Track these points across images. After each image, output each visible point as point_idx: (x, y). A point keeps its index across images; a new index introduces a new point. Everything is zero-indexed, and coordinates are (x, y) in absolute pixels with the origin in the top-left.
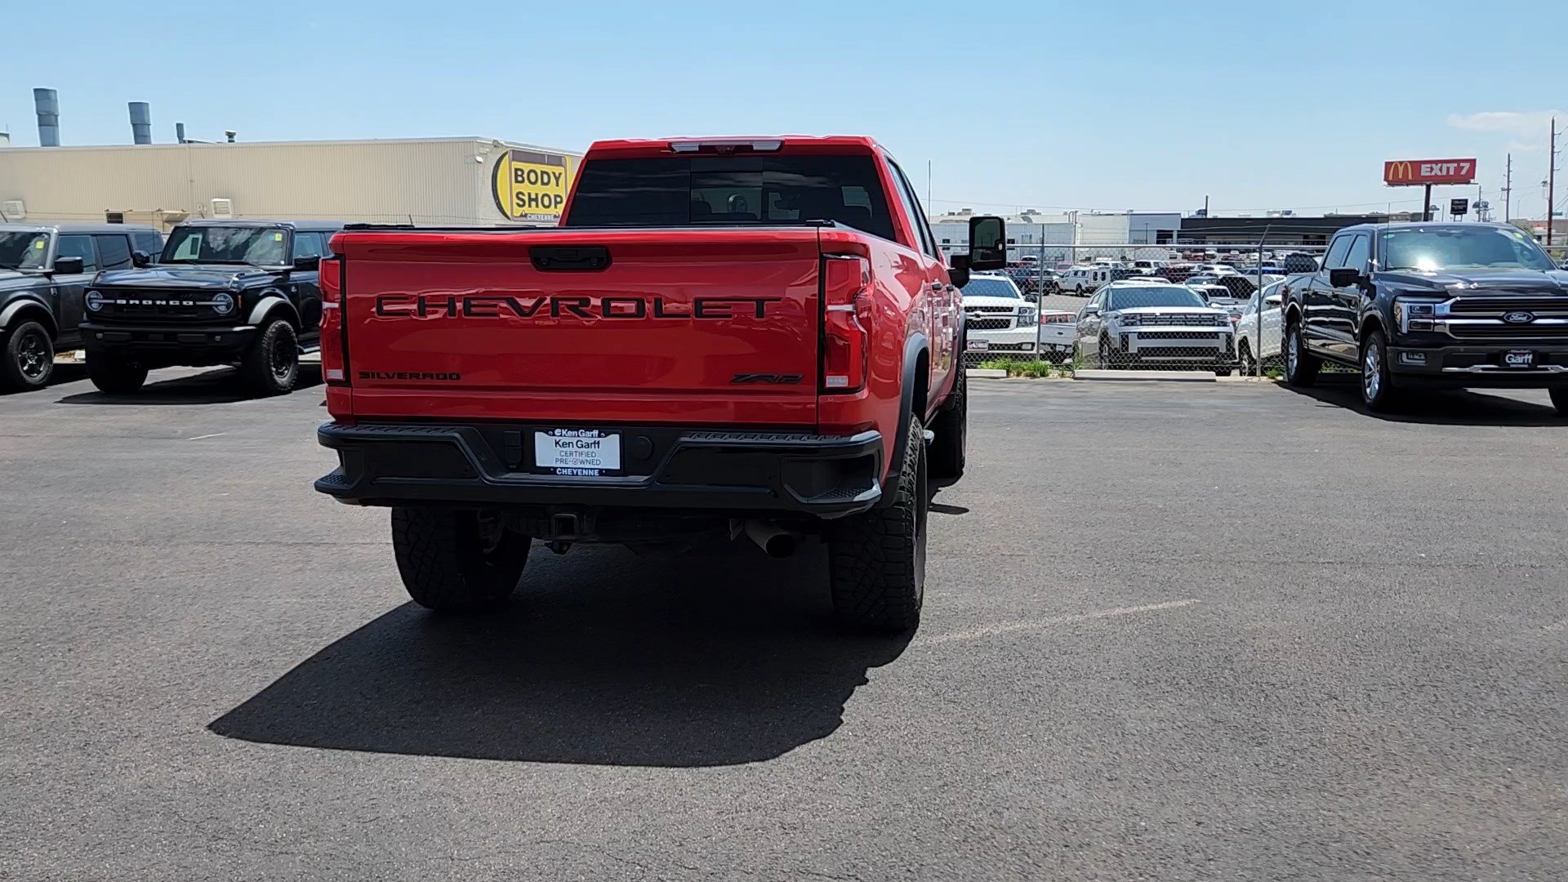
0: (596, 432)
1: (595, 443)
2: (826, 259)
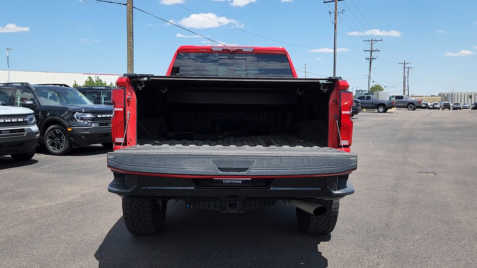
2: (341, 92)
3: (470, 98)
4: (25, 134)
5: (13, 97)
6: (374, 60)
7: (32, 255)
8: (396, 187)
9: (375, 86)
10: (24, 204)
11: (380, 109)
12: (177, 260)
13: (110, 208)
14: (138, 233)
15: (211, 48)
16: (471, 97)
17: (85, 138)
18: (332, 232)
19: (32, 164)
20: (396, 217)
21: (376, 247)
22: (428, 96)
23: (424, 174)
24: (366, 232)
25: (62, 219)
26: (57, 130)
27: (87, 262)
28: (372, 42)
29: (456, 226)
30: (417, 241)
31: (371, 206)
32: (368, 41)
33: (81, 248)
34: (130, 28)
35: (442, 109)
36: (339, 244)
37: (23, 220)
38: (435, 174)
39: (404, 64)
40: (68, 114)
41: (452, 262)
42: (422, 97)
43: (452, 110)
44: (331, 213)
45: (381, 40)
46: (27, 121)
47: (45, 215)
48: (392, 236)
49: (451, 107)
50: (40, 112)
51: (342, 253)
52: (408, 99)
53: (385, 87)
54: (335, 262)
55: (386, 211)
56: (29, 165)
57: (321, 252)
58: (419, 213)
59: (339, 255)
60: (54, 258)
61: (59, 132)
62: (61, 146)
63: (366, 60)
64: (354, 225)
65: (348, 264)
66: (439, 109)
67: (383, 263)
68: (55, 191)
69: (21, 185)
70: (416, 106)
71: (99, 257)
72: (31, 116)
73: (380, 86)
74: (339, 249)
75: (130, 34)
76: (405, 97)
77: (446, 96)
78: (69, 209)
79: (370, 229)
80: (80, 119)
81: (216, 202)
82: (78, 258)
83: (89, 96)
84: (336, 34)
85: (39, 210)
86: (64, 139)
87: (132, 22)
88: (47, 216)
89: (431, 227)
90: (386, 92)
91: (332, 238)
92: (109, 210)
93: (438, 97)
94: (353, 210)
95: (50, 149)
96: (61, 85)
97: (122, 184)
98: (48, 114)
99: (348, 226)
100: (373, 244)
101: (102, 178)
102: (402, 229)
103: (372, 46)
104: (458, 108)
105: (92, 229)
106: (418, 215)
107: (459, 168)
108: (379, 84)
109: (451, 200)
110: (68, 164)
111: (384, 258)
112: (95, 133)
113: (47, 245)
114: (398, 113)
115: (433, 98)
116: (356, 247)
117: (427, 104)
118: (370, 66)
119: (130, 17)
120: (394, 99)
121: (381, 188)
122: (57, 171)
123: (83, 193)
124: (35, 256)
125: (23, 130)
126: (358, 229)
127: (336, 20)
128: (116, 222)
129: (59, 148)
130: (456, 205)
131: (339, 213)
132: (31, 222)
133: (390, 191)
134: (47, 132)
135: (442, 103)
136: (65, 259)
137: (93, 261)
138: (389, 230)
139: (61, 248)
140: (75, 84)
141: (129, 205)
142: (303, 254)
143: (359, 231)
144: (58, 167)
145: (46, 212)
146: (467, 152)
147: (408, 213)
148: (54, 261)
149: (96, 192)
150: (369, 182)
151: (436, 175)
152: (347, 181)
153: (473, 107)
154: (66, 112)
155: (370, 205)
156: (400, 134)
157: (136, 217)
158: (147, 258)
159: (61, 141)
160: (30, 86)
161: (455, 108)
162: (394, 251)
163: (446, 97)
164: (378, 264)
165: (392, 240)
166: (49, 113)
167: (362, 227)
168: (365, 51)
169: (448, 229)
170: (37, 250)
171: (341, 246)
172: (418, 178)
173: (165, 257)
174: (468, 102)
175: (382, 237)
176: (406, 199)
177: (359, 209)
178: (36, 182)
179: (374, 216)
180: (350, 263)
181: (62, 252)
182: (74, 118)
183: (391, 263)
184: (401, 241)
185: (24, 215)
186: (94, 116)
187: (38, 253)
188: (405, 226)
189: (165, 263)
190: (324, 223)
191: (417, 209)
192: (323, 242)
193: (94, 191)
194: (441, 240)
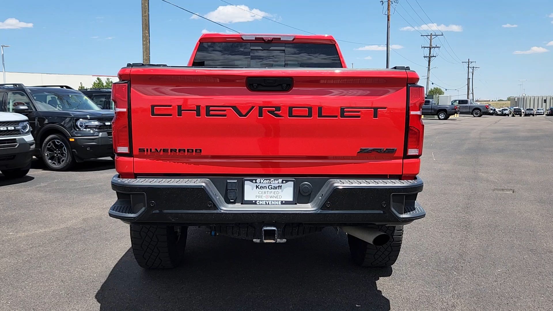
0: (280, 180)
1: (279, 187)
2: (410, 87)
3: (544, 103)
4: (16, 145)
5: (4, 101)
6: (434, 58)
7: (16, 297)
8: (467, 207)
9: (434, 89)
10: (12, 231)
11: (441, 115)
12: (199, 302)
13: (118, 235)
14: (150, 267)
15: (241, 37)
16: (545, 101)
17: (90, 150)
18: (394, 265)
19: (26, 182)
20: (472, 246)
21: (450, 283)
22: (495, 101)
23: (500, 192)
24: (436, 264)
25: (57, 250)
26: (57, 140)
27: (85, 305)
28: (431, 37)
29: (547, 256)
30: (500, 275)
31: (439, 232)
32: (427, 36)
33: (79, 287)
34: (145, 19)
35: (512, 115)
36: (403, 280)
37: (9, 251)
38: (513, 191)
39: (468, 63)
40: (70, 121)
41: (548, 303)
42: (489, 102)
43: (524, 116)
44: (393, 241)
45: (441, 34)
46: (19, 130)
47: (37, 245)
48: (468, 270)
49: (522, 114)
50: (36, 120)
51: (407, 291)
52: (473, 104)
53: (446, 90)
54: (399, 304)
55: (459, 238)
56: (23, 183)
57: (381, 290)
58: (499, 239)
59: (404, 295)
60: (44, 300)
61: (59, 143)
62: (62, 160)
63: (424, 58)
64: (420, 255)
65: (416, 307)
66: (508, 116)
67: (460, 304)
68: (51, 214)
69: (10, 207)
70: (482, 113)
71: (101, 298)
72: (25, 123)
73: (440, 89)
74: (403, 286)
75: (146, 26)
76: (470, 102)
77: (516, 100)
78: (67, 237)
79: (441, 260)
80: (85, 127)
81: (249, 229)
82: (73, 300)
83: (96, 100)
84: (390, 27)
85: (30, 239)
86: (65, 152)
87: (148, 12)
88: (39, 246)
89: (516, 257)
90: (448, 96)
91: (393, 272)
92: (116, 237)
93: (507, 102)
94: (417, 236)
95: (49, 163)
96: (62, 87)
97: (128, 207)
98: (46, 122)
99: (412, 257)
100: (445, 280)
101: (110, 198)
102: (480, 260)
103: (431, 42)
104: (531, 114)
105: (93, 262)
106: (497, 243)
107: (542, 184)
108: (439, 87)
109: (537, 223)
110: (70, 181)
111: (461, 298)
112: (103, 144)
113: (36, 284)
114: (461, 120)
115: (501, 103)
116: (424, 284)
117: (495, 110)
118: (429, 65)
119: (146, 6)
120: (456, 104)
121: (450, 209)
122: (56, 190)
123: (86, 217)
124: (19, 298)
125: (14, 141)
126: (425, 260)
127: (389, 11)
128: (124, 253)
129: (59, 162)
130: (544, 230)
131: (403, 241)
132: (18, 253)
133: (461, 212)
134: (45, 143)
135: (512, 109)
136: (57, 302)
137: (93, 304)
138: (463, 262)
139: (53, 287)
140: (81, 86)
141: (139, 233)
142: (358, 293)
143: (427, 264)
144: (58, 185)
145: (38, 240)
146: (548, 165)
147: (485, 239)
148: (43, 304)
149: (101, 215)
150: (435, 201)
151: (514, 193)
152: (415, 201)
153: (548, 113)
154: (67, 118)
155: (438, 230)
156: (468, 144)
157: (148, 247)
158: (162, 299)
159: (62, 154)
160: (24, 88)
161: (527, 114)
162: (473, 288)
163: (516, 102)
164: (453, 306)
165: (469, 275)
166: (47, 120)
167: (430, 258)
168: (422, 47)
169: (537, 260)
170: (23, 290)
171: (405, 283)
172: (493, 196)
173: (185, 299)
174: (542, 107)
175: (456, 270)
176: (481, 222)
177: (425, 235)
178: (29, 204)
179: (444, 244)
180: (418, 305)
181: (54, 292)
182: (77, 126)
183: (470, 305)
184: (480, 276)
185: (11, 244)
186: (102, 124)
187: (23, 293)
188: (483, 256)
189: (184, 307)
190: (384, 254)
191: (496, 235)
192: (383, 277)
193: (100, 214)
194: (530, 274)
